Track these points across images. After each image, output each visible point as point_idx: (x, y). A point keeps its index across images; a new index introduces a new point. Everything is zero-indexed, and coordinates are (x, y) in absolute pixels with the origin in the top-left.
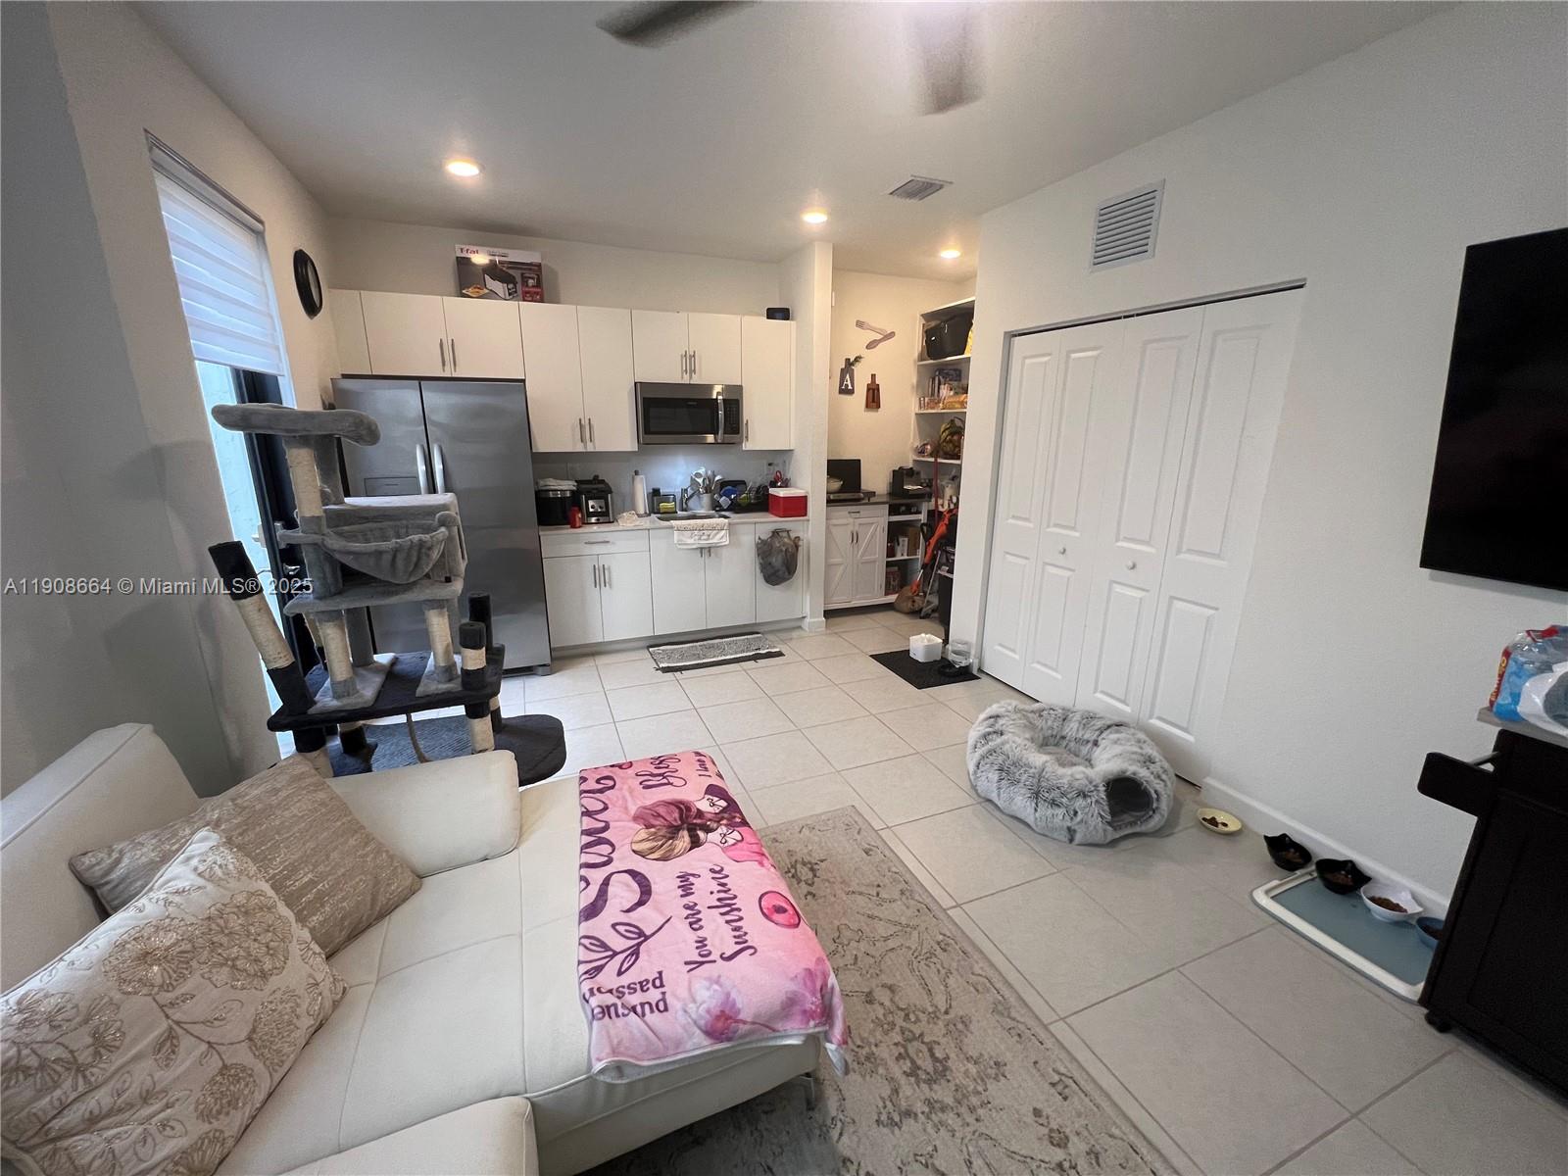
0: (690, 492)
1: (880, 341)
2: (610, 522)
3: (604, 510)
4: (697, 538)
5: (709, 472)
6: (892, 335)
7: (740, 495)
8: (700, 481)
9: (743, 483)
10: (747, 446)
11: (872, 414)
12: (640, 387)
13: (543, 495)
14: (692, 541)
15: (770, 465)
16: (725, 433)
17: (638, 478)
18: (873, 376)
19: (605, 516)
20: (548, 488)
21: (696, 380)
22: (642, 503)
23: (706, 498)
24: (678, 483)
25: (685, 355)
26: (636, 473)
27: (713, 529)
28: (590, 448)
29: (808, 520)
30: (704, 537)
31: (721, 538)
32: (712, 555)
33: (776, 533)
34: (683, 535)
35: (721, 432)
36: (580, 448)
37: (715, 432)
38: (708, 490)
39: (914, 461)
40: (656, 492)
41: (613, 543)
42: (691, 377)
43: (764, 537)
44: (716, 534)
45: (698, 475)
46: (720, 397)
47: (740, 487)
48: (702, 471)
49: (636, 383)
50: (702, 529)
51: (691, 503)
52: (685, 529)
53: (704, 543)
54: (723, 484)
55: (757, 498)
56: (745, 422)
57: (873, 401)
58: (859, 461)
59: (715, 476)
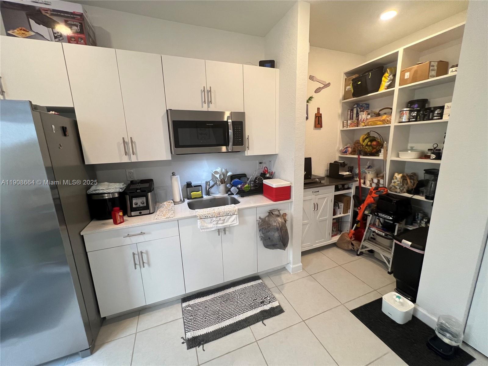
0: (212, 183)
1: (323, 88)
2: (150, 214)
3: (145, 205)
4: (215, 223)
5: (224, 170)
6: (329, 84)
7: (244, 185)
8: (218, 176)
9: (244, 175)
10: (248, 153)
11: (317, 131)
12: (170, 113)
13: (95, 198)
14: (212, 225)
15: (260, 163)
16: (234, 145)
17: (174, 177)
18: (318, 109)
19: (145, 209)
20: (97, 192)
21: (212, 108)
22: (178, 194)
23: (222, 187)
24: (204, 177)
25: (204, 91)
26: (173, 174)
27: (227, 215)
28: (134, 159)
29: (292, 202)
30: (220, 222)
31: (233, 221)
32: (227, 232)
33: (271, 213)
34: (205, 222)
35: (231, 144)
36: (125, 160)
37: (227, 145)
38: (222, 182)
39: (340, 157)
40: (189, 185)
41: (149, 233)
42: (208, 107)
43: (263, 216)
44: (229, 218)
45: (216, 172)
46: (230, 121)
47: (243, 179)
48: (219, 170)
49: (167, 110)
50: (219, 215)
51: (212, 190)
52: (206, 217)
53: (220, 226)
54: (232, 177)
55: (255, 186)
56: (247, 137)
57: (319, 124)
58: (311, 158)
59: (227, 172)
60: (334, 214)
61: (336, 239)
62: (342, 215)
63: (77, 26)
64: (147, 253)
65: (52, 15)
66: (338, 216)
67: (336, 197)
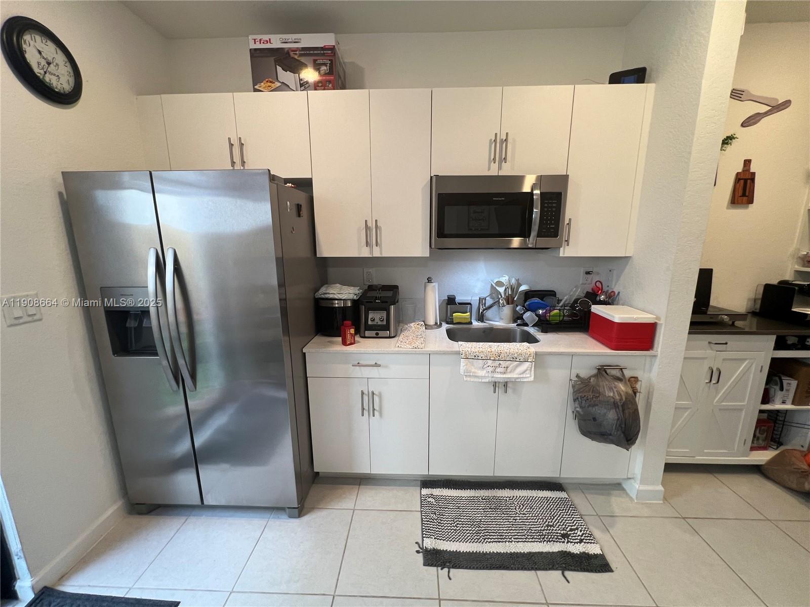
0: (489, 302)
1: (766, 114)
2: (390, 337)
3: (385, 323)
4: (490, 369)
5: (513, 281)
6: (787, 104)
7: (550, 311)
8: (501, 290)
9: (552, 293)
10: (566, 252)
11: (740, 213)
12: (438, 181)
13: (324, 304)
14: (484, 373)
15: (588, 273)
16: (539, 235)
17: (430, 286)
18: (747, 163)
19: (383, 330)
20: (327, 296)
21: (507, 170)
22: (432, 312)
23: (507, 310)
24: (476, 291)
25: (495, 141)
26: (429, 280)
27: (514, 359)
28: (377, 253)
29: (655, 356)
30: (498, 370)
31: (523, 372)
32: (509, 390)
33: (602, 371)
34: (473, 365)
35: (534, 233)
36: (365, 253)
37: (524, 233)
38: (509, 300)
39: (797, 272)
40: (451, 300)
41: (386, 367)
42: (500, 168)
43: (584, 374)
44: (517, 366)
45: (500, 284)
46: (537, 192)
47: (549, 300)
48: (504, 279)
49: (431, 177)
50: (498, 358)
51: (489, 314)
52: (476, 358)
53: (499, 376)
54: (528, 295)
55: (572, 315)
56: (567, 221)
57: (744, 195)
58: (712, 270)
59: (519, 285)
60: (766, 399)
61: (763, 457)
62: (789, 406)
63: (325, 64)
64: (380, 396)
65: (301, 55)
66: (777, 406)
67: (774, 361)
